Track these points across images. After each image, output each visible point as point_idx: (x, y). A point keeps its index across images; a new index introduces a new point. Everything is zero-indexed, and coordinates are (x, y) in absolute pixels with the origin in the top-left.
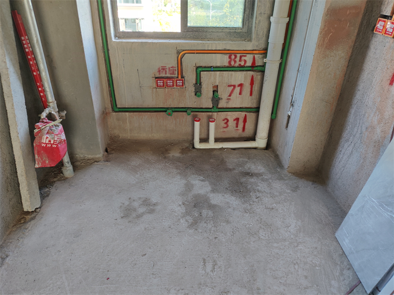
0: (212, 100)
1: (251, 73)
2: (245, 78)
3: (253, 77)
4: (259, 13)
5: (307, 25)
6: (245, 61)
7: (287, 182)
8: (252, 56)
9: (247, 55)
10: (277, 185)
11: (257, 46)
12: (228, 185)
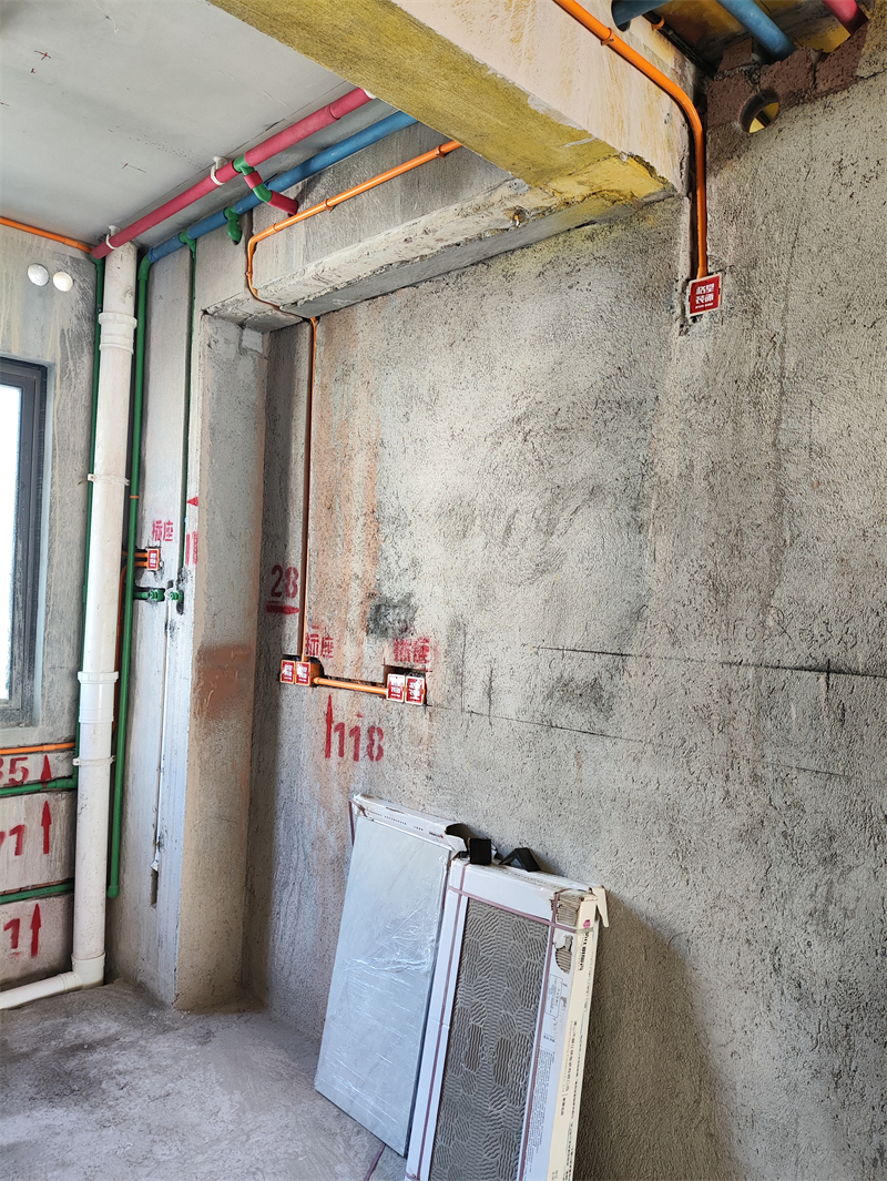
1: (43, 797)
2: (28, 810)
3: (46, 805)
4: (49, 666)
5: (161, 681)
6: (25, 771)
7: (181, 1031)
8: (40, 757)
9: (29, 756)
10: (162, 1046)
11: (51, 735)
12: (32, 1091)
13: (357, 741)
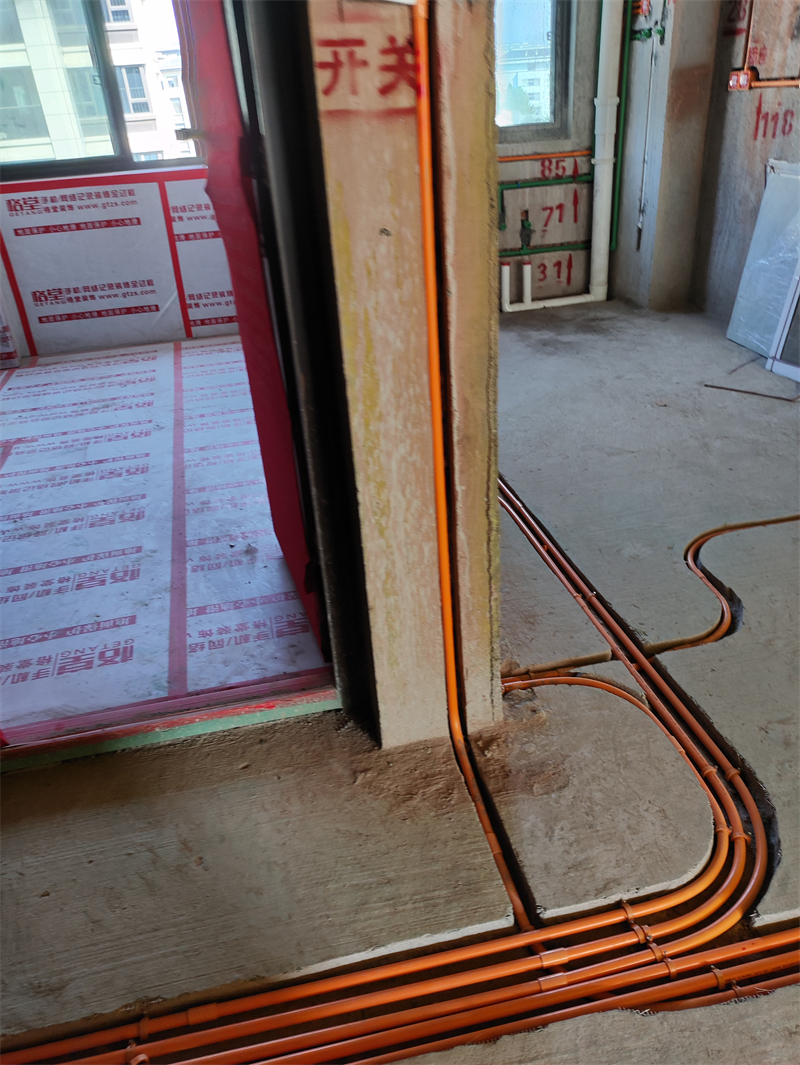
0: (521, 235)
1: (574, 186)
2: (566, 195)
3: (576, 191)
4: (577, 97)
5: (647, 99)
6: (564, 168)
7: (651, 317)
8: (572, 160)
9: (566, 159)
10: (640, 321)
11: (578, 145)
12: (575, 329)
13: (776, 124)
